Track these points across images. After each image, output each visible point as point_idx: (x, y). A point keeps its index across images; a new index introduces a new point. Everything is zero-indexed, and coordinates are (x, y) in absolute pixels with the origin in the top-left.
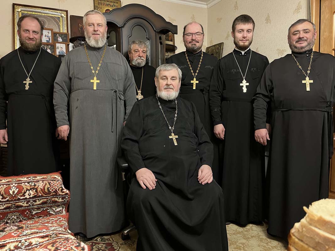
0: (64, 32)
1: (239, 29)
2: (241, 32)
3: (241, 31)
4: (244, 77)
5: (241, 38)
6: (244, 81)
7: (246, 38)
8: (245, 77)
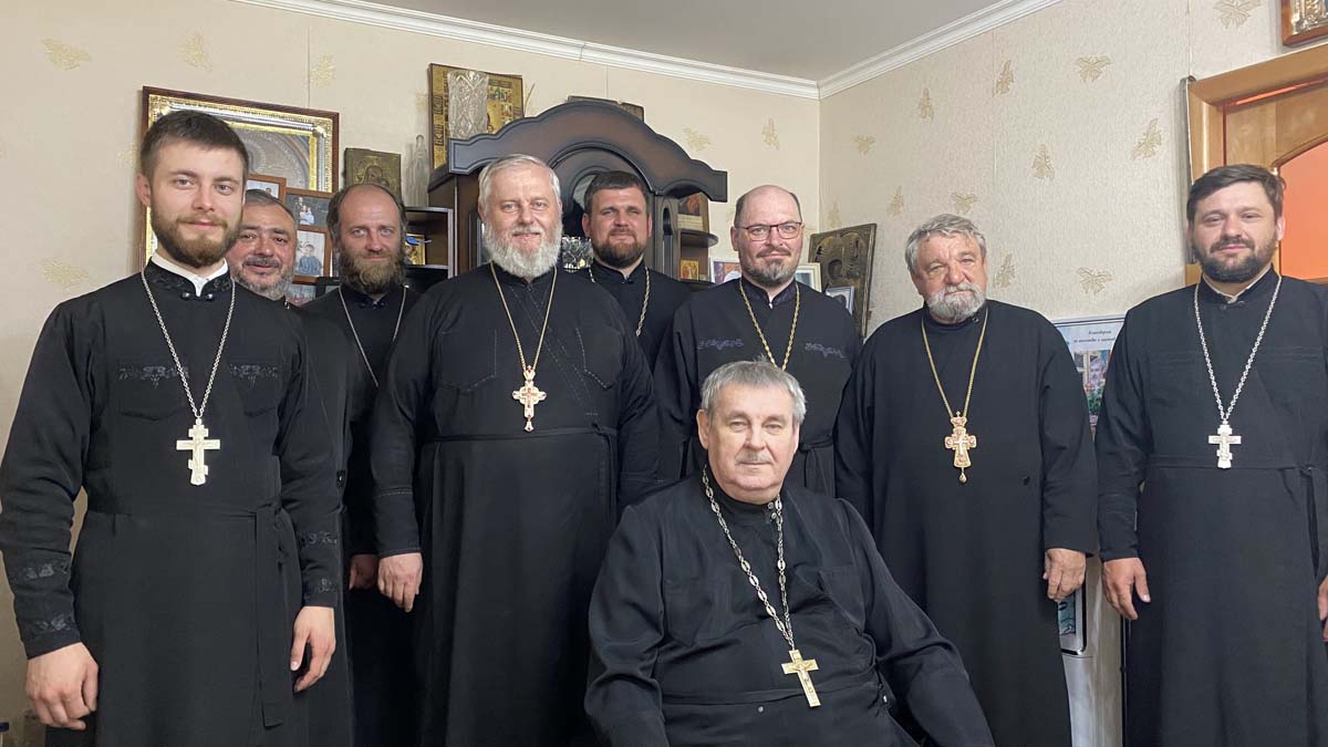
0: (323, 190)
1: (174, 169)
2: (183, 182)
3: (185, 177)
4: (198, 408)
5: (188, 213)
6: (199, 430)
7: (210, 213)
8: (202, 411)
